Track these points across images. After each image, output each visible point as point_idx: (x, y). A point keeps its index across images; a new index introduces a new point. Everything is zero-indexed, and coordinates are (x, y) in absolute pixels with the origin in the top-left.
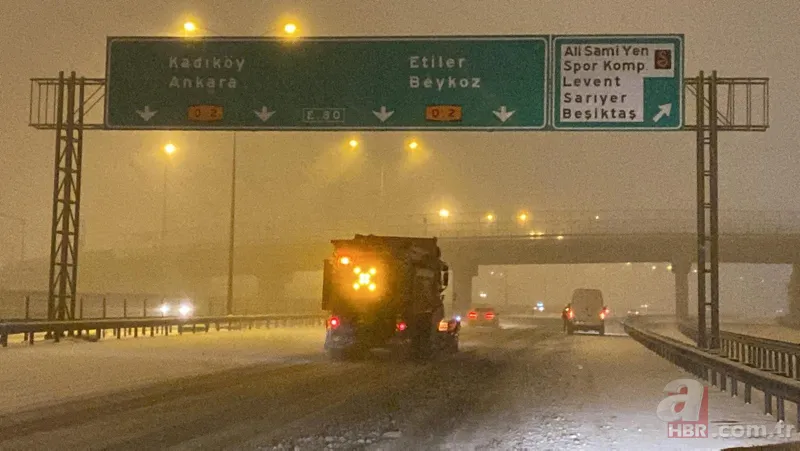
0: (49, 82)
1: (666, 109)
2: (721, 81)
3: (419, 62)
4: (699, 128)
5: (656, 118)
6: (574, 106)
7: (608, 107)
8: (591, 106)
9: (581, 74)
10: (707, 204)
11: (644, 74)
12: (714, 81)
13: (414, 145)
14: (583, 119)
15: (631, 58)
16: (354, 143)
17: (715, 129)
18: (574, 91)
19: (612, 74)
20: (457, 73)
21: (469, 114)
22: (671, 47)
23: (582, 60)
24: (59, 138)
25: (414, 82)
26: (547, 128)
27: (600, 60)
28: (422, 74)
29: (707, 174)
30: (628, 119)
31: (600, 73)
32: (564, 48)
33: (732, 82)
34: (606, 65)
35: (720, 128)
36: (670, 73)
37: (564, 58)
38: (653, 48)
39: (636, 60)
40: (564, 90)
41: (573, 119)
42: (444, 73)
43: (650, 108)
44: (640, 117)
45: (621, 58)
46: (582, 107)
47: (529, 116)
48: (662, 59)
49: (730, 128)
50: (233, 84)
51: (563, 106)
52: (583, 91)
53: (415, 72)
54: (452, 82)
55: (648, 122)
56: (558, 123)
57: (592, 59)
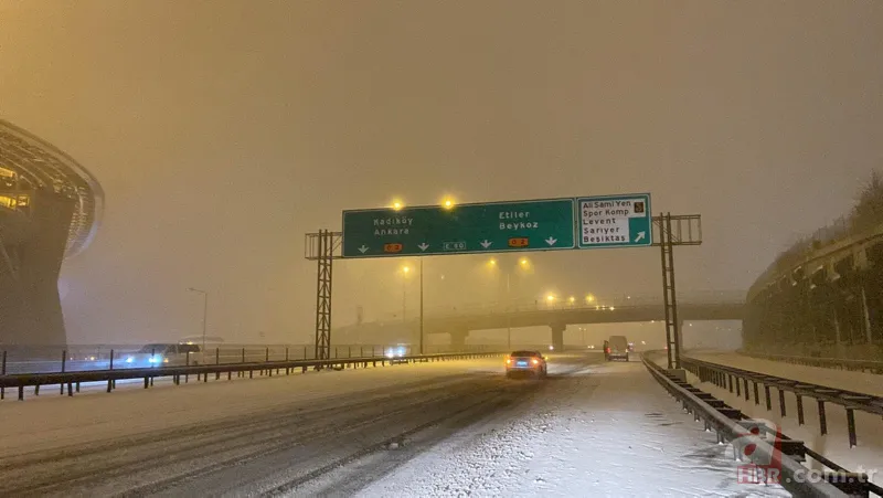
0: (314, 235)
1: (642, 235)
2: (674, 218)
3: (504, 215)
4: (662, 244)
5: (637, 240)
6: (590, 235)
7: (609, 234)
8: (600, 235)
9: (594, 218)
10: (669, 287)
11: (629, 215)
12: (669, 218)
13: (525, 262)
14: (595, 242)
15: (621, 208)
16: (493, 262)
17: (671, 244)
18: (589, 227)
19: (610, 217)
20: (525, 220)
21: (532, 242)
22: (643, 200)
23: (593, 210)
24: (320, 264)
25: (502, 226)
26: (576, 248)
27: (603, 210)
28: (506, 222)
29: (668, 269)
30: (620, 241)
31: (604, 216)
32: (583, 204)
33: (679, 218)
34: (607, 212)
35: (674, 244)
36: (643, 215)
37: (583, 210)
38: (633, 202)
39: (623, 208)
40: (584, 227)
41: (590, 242)
42: (519, 220)
43: (633, 235)
44: (627, 240)
45: (616, 208)
46: (594, 236)
47: (565, 241)
48: (638, 208)
49: (680, 243)
50: (407, 231)
51: (584, 235)
52: (594, 226)
53: (502, 221)
54: (522, 225)
55: (632, 242)
56: (581, 244)
57: (600, 209)
